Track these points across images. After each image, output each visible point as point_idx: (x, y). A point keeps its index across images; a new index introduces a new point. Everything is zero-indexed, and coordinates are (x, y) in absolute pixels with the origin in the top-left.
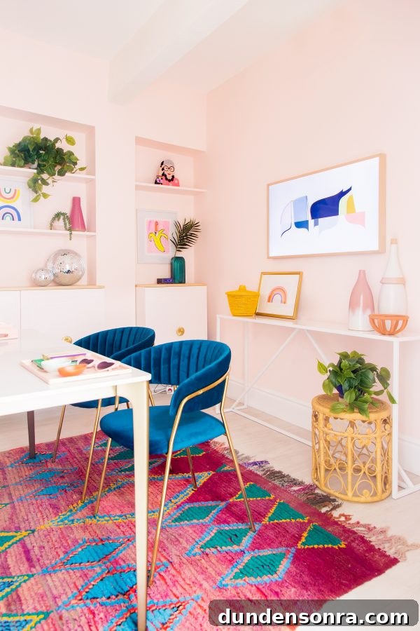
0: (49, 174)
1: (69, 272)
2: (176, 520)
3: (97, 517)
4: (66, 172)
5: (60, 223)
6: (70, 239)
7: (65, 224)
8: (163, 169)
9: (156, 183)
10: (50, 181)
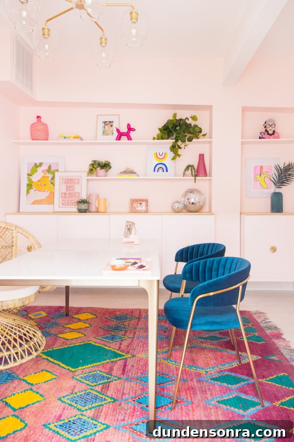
0: (181, 141)
1: (193, 203)
2: (213, 379)
3: (169, 360)
4: (192, 139)
5: (189, 172)
6: (195, 182)
7: (192, 173)
8: (265, 127)
9: (260, 138)
10: (182, 146)
